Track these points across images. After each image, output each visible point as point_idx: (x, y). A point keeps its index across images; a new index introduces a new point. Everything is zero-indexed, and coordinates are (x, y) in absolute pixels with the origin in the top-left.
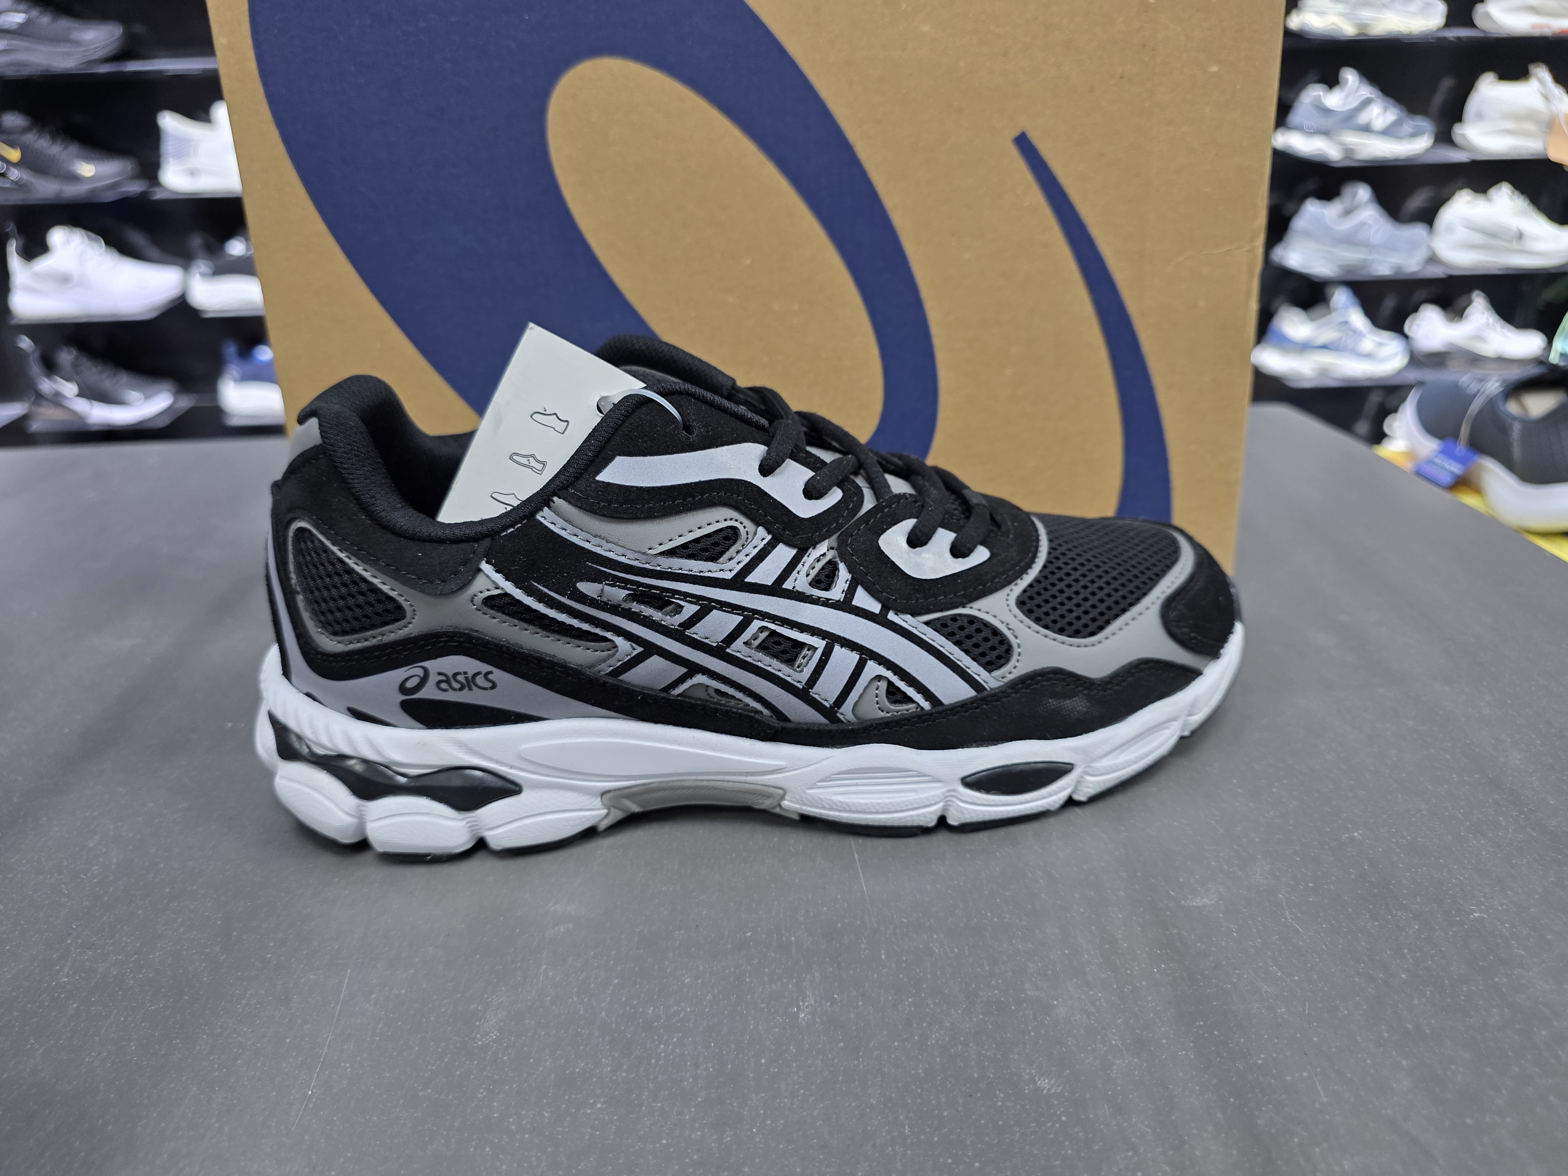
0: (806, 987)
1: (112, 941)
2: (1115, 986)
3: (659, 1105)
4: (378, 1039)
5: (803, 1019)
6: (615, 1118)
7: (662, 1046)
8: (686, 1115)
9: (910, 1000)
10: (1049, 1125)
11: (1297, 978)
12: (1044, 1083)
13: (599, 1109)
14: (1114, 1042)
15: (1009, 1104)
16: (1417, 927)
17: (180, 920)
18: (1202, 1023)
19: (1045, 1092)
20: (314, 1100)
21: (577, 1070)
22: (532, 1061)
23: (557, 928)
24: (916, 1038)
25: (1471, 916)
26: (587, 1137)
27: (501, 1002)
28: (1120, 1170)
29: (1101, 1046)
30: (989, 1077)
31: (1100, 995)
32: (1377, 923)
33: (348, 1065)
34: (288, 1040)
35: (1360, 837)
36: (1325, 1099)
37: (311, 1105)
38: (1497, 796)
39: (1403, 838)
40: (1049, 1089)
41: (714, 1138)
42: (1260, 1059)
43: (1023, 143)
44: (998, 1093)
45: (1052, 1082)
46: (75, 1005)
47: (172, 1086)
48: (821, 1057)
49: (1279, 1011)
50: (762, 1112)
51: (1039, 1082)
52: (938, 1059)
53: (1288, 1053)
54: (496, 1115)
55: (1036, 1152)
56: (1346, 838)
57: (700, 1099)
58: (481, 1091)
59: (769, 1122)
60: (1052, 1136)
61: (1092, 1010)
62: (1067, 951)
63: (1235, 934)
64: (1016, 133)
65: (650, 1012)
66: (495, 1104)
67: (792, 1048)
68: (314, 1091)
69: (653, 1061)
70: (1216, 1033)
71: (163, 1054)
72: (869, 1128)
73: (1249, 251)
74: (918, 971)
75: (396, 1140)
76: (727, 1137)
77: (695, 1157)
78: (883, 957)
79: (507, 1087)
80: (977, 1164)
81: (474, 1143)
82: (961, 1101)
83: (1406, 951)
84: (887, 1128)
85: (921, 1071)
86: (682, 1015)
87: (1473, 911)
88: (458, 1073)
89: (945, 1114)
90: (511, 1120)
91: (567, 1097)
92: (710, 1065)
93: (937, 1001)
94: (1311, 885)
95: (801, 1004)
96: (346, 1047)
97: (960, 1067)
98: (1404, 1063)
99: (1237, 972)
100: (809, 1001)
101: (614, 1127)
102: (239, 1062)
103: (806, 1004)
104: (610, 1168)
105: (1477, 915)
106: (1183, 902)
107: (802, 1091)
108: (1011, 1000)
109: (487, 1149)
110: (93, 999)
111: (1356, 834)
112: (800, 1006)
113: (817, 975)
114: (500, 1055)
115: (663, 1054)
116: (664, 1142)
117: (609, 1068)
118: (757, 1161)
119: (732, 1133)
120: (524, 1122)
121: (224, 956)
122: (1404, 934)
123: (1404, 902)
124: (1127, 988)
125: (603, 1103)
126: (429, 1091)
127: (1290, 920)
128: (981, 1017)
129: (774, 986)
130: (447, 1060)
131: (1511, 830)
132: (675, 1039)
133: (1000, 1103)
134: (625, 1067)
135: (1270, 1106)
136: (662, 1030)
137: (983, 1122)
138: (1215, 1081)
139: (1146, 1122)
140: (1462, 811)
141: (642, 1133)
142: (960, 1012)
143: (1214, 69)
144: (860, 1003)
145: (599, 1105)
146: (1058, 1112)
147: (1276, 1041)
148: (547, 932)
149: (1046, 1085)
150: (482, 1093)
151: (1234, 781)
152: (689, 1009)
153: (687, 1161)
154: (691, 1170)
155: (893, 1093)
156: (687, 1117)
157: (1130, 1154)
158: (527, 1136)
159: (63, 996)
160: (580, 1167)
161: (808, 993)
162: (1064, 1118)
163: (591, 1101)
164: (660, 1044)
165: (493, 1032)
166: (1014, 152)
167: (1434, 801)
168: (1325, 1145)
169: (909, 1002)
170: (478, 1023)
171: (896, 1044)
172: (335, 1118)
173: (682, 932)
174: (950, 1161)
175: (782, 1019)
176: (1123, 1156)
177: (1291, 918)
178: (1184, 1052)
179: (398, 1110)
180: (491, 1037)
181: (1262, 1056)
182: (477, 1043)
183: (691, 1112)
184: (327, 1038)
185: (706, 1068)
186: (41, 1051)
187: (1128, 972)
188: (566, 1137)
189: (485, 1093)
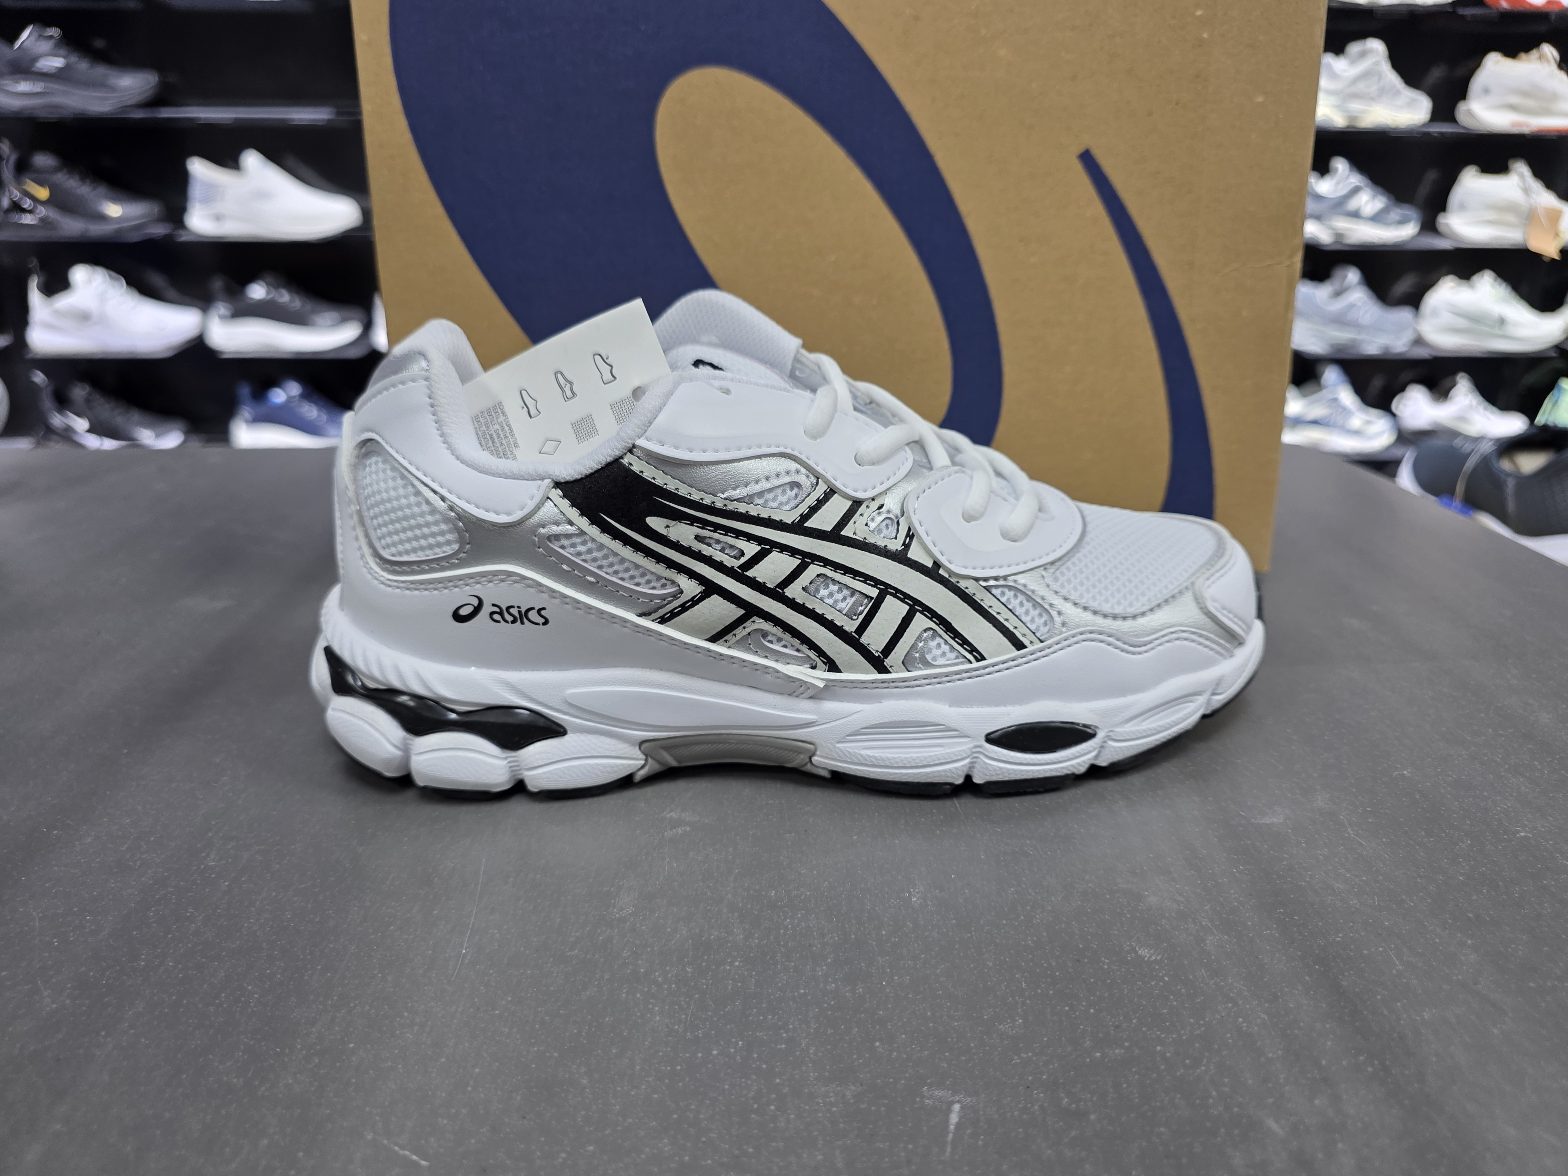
0: (914, 878)
1: (252, 835)
2: (1199, 882)
3: (793, 964)
4: (521, 912)
5: (915, 901)
6: (754, 973)
7: (788, 920)
8: (819, 972)
9: (1012, 889)
10: (1153, 983)
11: (1364, 878)
12: (1144, 952)
13: (738, 966)
14: (1204, 923)
15: (1114, 967)
16: (1469, 842)
18: (1282, 910)
19: (1146, 959)
20: (469, 957)
21: (712, 937)
22: (669, 930)
23: (674, 830)
24: (1022, 917)
25: (1518, 835)
26: (730, 988)
27: (632, 885)
28: (1222, 1017)
29: (1193, 926)
30: (1093, 947)
31: (1186, 888)
32: (1432, 839)
33: (496, 931)
34: (435, 912)
35: (1409, 774)
36: (1401, 967)
37: (467, 961)
38: (1531, 746)
39: (1449, 776)
40: (1150, 957)
41: (847, 989)
42: (1339, 937)
43: (1087, 159)
44: (1103, 959)
45: (1152, 952)
46: (227, 883)
47: (331, 946)
48: (937, 930)
49: (1351, 902)
50: (888, 970)
51: (1140, 952)
52: (1045, 934)
53: (1363, 934)
54: (642, 970)
55: (1144, 1003)
56: (1397, 775)
57: (829, 960)
58: (625, 951)
59: (896, 978)
60: (1157, 991)
61: (1181, 899)
62: (1151, 855)
63: (1304, 845)
64: (1081, 149)
65: (773, 895)
66: (640, 962)
68: (468, 950)
70: (1296, 918)
71: (318, 922)
72: (989, 983)
73: (1288, 266)
74: (1016, 868)
75: (551, 989)
76: (859, 989)
77: (832, 1003)
78: (982, 857)
79: (649, 949)
80: (1092, 1011)
81: (624, 991)
82: (1070, 965)
83: (1461, 860)
84: (1005, 983)
85: (1030, 942)
86: (802, 898)
87: (1519, 832)
88: (601, 938)
89: (1058, 974)
90: (657, 974)
91: (706, 957)
92: (835, 935)
93: (1037, 890)
94: (1368, 809)
95: (912, 890)
96: (491, 918)
97: (1066, 939)
98: (1469, 942)
99: (1309, 873)
100: (919, 889)
101: (753, 980)
102: (392, 928)
103: (917, 890)
104: (755, 1010)
105: (1522, 834)
106: (1253, 821)
107: (923, 956)
108: (1105, 891)
109: (639, 995)
111: (1405, 772)
113: (923, 869)
114: (638, 925)
115: (790, 926)
116: (802, 991)
117: (741, 936)
118: (890, 1006)
119: (863, 985)
120: (669, 976)
121: (363, 848)
122: (1458, 847)
123: (1456, 823)
124: (1211, 884)
125: (741, 962)
126: (576, 951)
127: (1353, 836)
128: (1079, 903)
129: (884, 877)
130: (588, 929)
131: (1546, 772)
132: (799, 915)
133: (1106, 967)
134: (756, 935)
135: (1352, 972)
136: (786, 909)
137: (1092, 980)
138: (1299, 953)
139: (1242, 983)
140: (1500, 756)
141: (780, 984)
142: (1059, 899)
143: (1260, 99)
144: (967, 891)
145: (737, 964)
146: (1160, 974)
147: (1351, 924)
148: (666, 833)
149: (1146, 954)
151: (1288, 730)
152: (808, 893)
153: (826, 1005)
154: (830, 1013)
155: (1007, 958)
156: (820, 973)
157: (1230, 1005)
159: (213, 876)
160: (727, 1009)
161: (917, 883)
162: (1166, 979)
163: (729, 960)
164: (786, 918)
165: (628, 908)
166: (1078, 168)
167: (1473, 748)
168: (1405, 1001)
169: (1011, 890)
170: (613, 901)
171: (1004, 922)
172: (491, 971)
173: (793, 834)
174: (1067, 1008)
175: (896, 901)
176: (1223, 1006)
177: (1354, 834)
178: (1268, 932)
179: (549, 965)
180: (627, 911)
181: (1340, 935)
182: (615, 916)
183: (822, 970)
184: (472, 911)
185: (831, 938)
186: (201, 918)
187: (1210, 871)
188: (710, 987)
189: (629, 954)
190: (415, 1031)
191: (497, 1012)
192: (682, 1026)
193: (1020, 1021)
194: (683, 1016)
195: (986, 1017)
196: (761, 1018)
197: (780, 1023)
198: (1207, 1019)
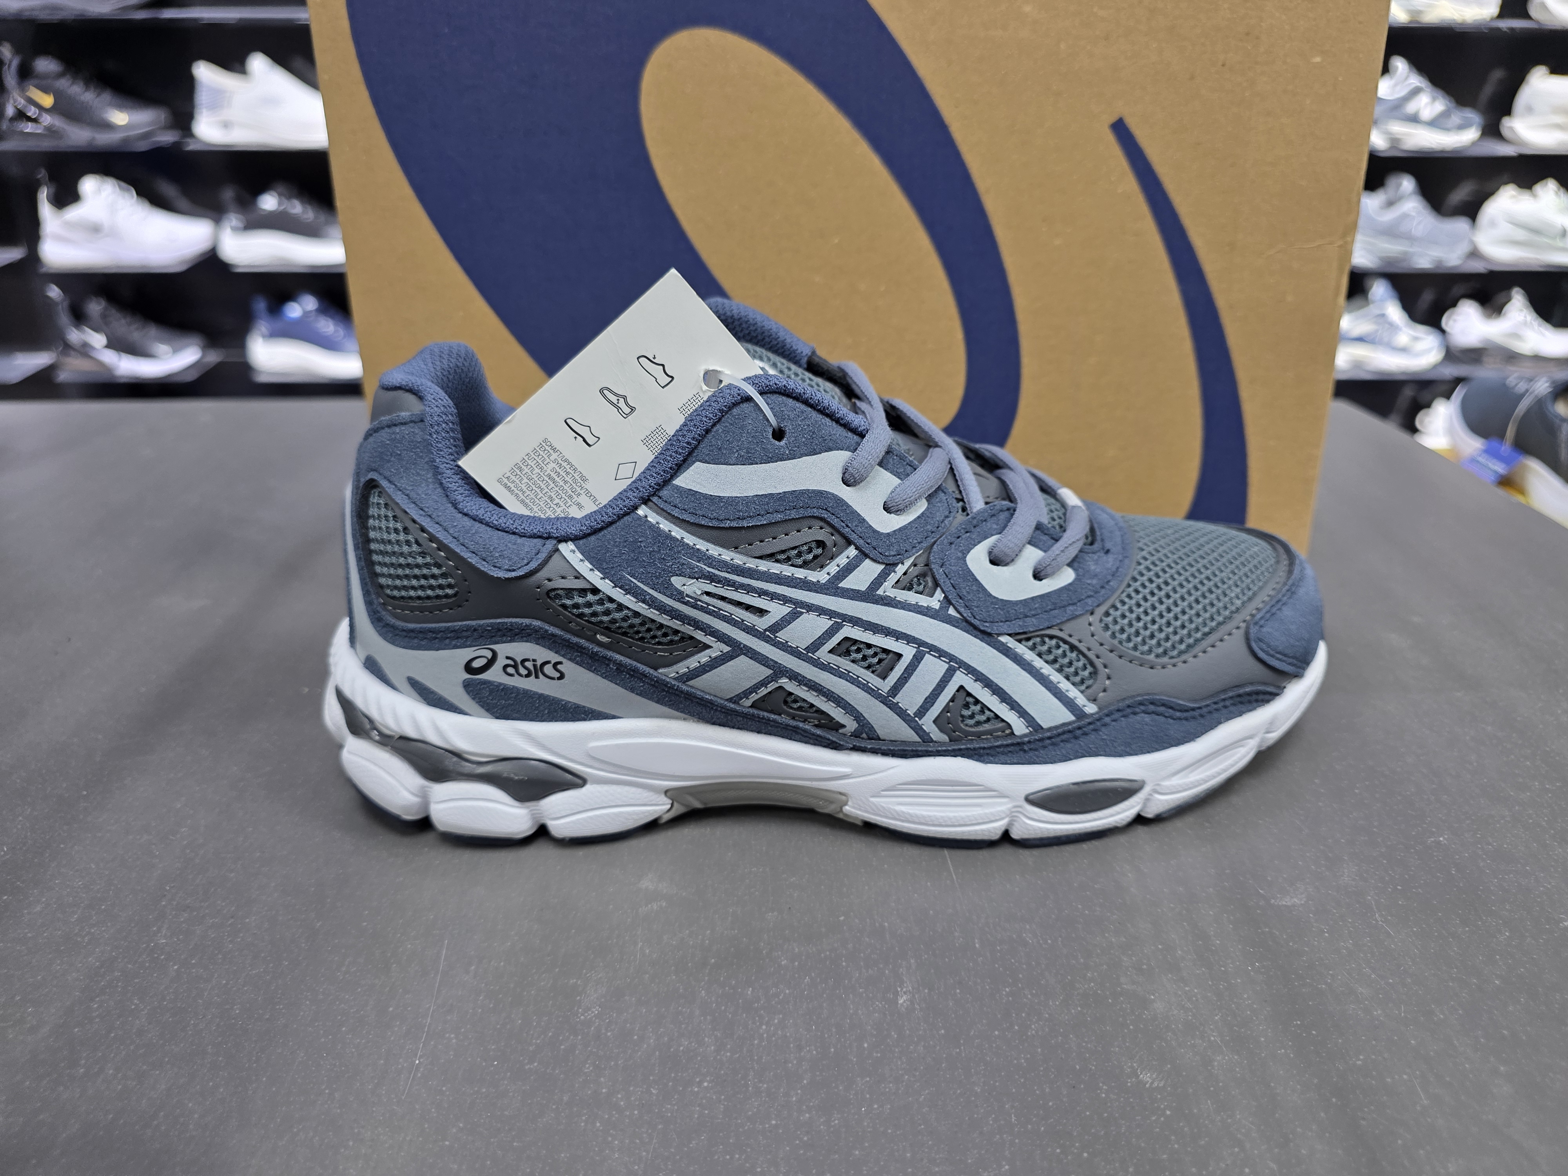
0: (902, 973)
1: (207, 904)
2: (1210, 983)
3: (765, 1086)
4: (480, 1010)
5: (902, 1005)
6: (723, 1097)
7: (764, 1027)
8: (793, 1097)
9: (1007, 990)
10: (1154, 1118)
11: (1391, 981)
12: (1146, 1077)
13: (706, 1088)
14: (1212, 1038)
15: (1112, 1096)
17: (273, 884)
18: (1299, 1022)
19: (1147, 1086)
20: (422, 1069)
21: (681, 1048)
22: (636, 1037)
23: (650, 906)
24: (1016, 1028)
25: (1561, 925)
26: (696, 1116)
27: (601, 978)
28: (1227, 1165)
29: (1200, 1042)
30: (1091, 1069)
31: (1196, 991)
32: (1467, 929)
33: (452, 1036)
34: (391, 1009)
35: (1446, 842)
36: (1425, 1102)
37: (419, 1075)
39: (1489, 844)
40: (1152, 1083)
41: (822, 1120)
42: (1359, 1060)
43: (1120, 129)
44: (1101, 1085)
45: (1154, 1076)
46: (176, 967)
47: (280, 1051)
48: (923, 1043)
49: (1375, 1013)
50: (868, 1096)
51: (1141, 1076)
52: (1039, 1050)
53: (1386, 1055)
54: (604, 1091)
55: (1143, 1145)
56: (1433, 842)
57: (805, 1081)
58: (587, 1066)
59: (876, 1106)
60: (1158, 1130)
61: (1189, 1005)
62: (1160, 946)
63: (1327, 935)
64: (1113, 119)
65: (749, 992)
66: (602, 1079)
67: (893, 1033)
68: (421, 1060)
69: (756, 1042)
70: (1314, 1032)
71: (267, 1019)
72: (976, 1116)
73: (1340, 247)
74: (1013, 961)
75: (506, 1113)
76: (835, 1120)
77: (805, 1138)
78: (977, 945)
79: (613, 1063)
80: (1085, 1155)
81: (584, 1118)
82: (1065, 1092)
83: (1498, 957)
84: (993, 1116)
85: (1023, 1061)
86: (781, 997)
87: (1562, 920)
88: (562, 1047)
89: (1051, 1104)
90: (619, 1096)
91: (673, 1075)
92: (813, 1047)
93: (1034, 992)
94: (1399, 887)
95: (899, 989)
96: (449, 1018)
97: (1062, 1058)
98: (1503, 1069)
99: (1331, 972)
100: (906, 987)
101: (722, 1106)
102: (344, 1029)
103: (904, 990)
104: (721, 1147)
105: (1566, 924)
106: (1272, 901)
107: (907, 1077)
108: (1108, 993)
109: (598, 1124)
110: (193, 961)
111: (1441, 839)
112: (898, 992)
113: (912, 961)
114: (603, 1031)
115: (765, 1035)
116: (774, 1122)
117: (713, 1048)
118: (867, 1145)
119: (839, 1116)
120: (632, 1099)
121: (321, 923)
122: (1495, 940)
123: (1494, 908)
124: (1223, 985)
125: (709, 1082)
126: (536, 1064)
127: (1380, 923)
128: (1079, 1009)
129: (870, 971)
130: (550, 1034)
132: (776, 1021)
133: (1104, 1095)
134: (729, 1046)
135: (1372, 1107)
136: (762, 1012)
137: (1088, 1113)
138: (1316, 1081)
139: (1251, 1119)
140: (1546, 819)
141: (750, 1113)
142: (1057, 1003)
143: (1318, 59)
144: (958, 991)
145: (706, 1084)
146: (1162, 1106)
147: (1374, 1042)
148: (640, 909)
149: (1148, 1079)
150: (588, 1068)
151: (1316, 781)
152: (787, 991)
153: (797, 1142)
154: (801, 1152)
155: (996, 1081)
156: (794, 1099)
157: (1236, 1150)
158: (636, 1112)
159: (163, 957)
160: (691, 1145)
161: (905, 979)
162: (1168, 1112)
163: (698, 1080)
164: (761, 1024)
165: (594, 1008)
166: (1110, 138)
167: (1517, 808)
168: (1429, 1148)
169: (1006, 991)
170: (578, 998)
171: (997, 1033)
172: (444, 1089)
173: (776, 913)
174: (1058, 1151)
175: (881, 1004)
176: (1229, 1152)
177: (1381, 921)
178: (1283, 1051)
179: (506, 1082)
180: (593, 1012)
181: (1361, 1057)
182: (579, 1018)
183: (797, 1094)
184: (430, 1007)
185: (809, 1051)
186: (146, 1012)
187: (1223, 969)
188: (675, 1114)
189: (591, 1068)
190: (360, 1165)
191: (447, 1143)
192: (642, 1166)
193: (1007, 1167)
194: (644, 1153)
195: (970, 1161)
196: (728, 1157)
197: (747, 1165)
198: (1211, 1169)
